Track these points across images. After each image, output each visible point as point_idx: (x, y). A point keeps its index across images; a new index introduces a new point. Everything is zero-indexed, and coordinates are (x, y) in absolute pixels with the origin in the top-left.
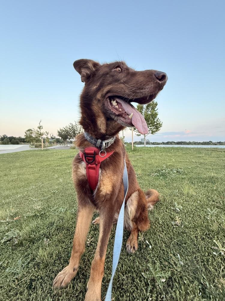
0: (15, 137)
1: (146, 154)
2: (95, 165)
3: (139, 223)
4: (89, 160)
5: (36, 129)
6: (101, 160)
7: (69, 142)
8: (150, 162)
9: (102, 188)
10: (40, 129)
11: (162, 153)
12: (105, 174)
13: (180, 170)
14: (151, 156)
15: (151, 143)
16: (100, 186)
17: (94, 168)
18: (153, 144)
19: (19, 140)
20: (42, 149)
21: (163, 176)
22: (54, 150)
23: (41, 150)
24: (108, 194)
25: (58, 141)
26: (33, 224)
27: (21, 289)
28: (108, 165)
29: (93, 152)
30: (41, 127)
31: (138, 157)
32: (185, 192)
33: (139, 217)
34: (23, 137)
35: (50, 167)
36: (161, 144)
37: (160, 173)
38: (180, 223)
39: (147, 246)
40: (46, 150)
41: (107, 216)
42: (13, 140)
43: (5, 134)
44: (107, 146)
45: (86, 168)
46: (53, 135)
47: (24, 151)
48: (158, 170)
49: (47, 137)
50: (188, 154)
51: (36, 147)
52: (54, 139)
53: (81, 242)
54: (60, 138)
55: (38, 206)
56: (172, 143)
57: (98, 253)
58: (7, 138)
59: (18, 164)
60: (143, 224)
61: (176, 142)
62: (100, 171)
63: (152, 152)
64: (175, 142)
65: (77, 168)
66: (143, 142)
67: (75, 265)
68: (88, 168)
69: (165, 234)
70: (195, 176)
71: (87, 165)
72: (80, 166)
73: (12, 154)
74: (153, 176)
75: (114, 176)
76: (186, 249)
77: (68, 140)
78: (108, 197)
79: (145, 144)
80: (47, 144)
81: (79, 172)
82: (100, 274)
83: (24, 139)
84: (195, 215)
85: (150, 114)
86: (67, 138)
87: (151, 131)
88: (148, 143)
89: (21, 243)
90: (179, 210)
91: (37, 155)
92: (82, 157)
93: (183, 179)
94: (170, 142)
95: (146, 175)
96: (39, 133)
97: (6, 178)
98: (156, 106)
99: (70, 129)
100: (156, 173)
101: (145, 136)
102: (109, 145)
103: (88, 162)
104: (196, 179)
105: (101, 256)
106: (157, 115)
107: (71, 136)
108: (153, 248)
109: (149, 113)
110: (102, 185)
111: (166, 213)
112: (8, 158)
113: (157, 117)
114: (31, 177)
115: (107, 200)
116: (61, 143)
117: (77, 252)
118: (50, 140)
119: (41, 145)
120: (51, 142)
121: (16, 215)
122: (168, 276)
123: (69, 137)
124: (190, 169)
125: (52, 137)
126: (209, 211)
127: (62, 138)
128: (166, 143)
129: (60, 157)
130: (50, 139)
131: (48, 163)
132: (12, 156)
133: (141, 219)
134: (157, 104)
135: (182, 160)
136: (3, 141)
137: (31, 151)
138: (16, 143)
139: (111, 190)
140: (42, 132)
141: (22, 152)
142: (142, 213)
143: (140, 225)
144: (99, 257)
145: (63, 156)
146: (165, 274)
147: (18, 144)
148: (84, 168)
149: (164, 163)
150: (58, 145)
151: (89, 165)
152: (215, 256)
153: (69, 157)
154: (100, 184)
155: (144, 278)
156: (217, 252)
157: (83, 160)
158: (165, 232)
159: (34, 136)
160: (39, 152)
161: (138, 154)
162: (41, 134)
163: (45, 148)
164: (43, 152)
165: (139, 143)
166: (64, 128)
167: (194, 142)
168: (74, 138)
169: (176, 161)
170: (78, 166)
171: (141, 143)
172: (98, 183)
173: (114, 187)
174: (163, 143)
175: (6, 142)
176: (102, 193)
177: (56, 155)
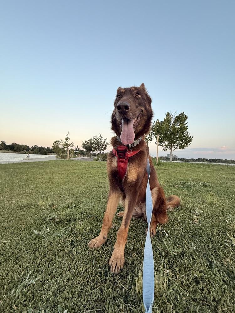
0: (44, 147)
1: (171, 169)
2: (125, 160)
3: (158, 215)
4: (120, 155)
5: (64, 140)
6: (129, 156)
7: (92, 155)
8: (175, 176)
9: (129, 176)
10: (67, 140)
11: (189, 168)
12: (132, 166)
13: (207, 183)
14: (177, 170)
15: (179, 159)
16: (128, 175)
17: (123, 162)
18: (181, 160)
19: (47, 151)
20: (68, 159)
21: (187, 188)
22: (78, 161)
23: (67, 161)
24: (134, 181)
25: (82, 153)
26: (68, 211)
27: (66, 245)
28: (135, 159)
29: (124, 149)
30: (68, 138)
31: (162, 171)
32: (208, 201)
33: (158, 209)
34: (51, 148)
35: (76, 174)
36: (191, 160)
37: (185, 185)
38: (197, 223)
39: (164, 234)
40: (71, 161)
41: (131, 197)
42: (42, 150)
43: (36, 145)
44: (133, 146)
45: (117, 162)
46: (78, 147)
47: (52, 161)
48: (183, 183)
49: (72, 149)
50: (220, 170)
51: (62, 157)
52: (78, 150)
53: (110, 218)
54: (84, 150)
55: (70, 201)
56: (204, 160)
57: (123, 224)
58: (38, 148)
59: (48, 170)
60: (162, 216)
61: (209, 159)
62: (128, 164)
63: (179, 167)
64: (207, 159)
65: (111, 161)
66: (169, 157)
67: (105, 235)
68: (119, 162)
69: (182, 229)
70: (222, 189)
71: (119, 159)
72: (113, 160)
73: (42, 162)
74: (177, 187)
75: (139, 168)
76: (200, 240)
77: (92, 152)
78: (134, 183)
79: (171, 159)
80: (72, 155)
81: (112, 164)
82: (124, 240)
83: (51, 150)
84: (215, 218)
85: (178, 128)
86: (91, 150)
87: (178, 146)
88: (175, 159)
89: (61, 221)
90: (199, 214)
91: (63, 165)
92: (115, 153)
93: (208, 191)
94: (201, 159)
95: (169, 186)
96: (66, 144)
97: (40, 180)
98: (186, 120)
99: (94, 142)
100: (180, 185)
101: (172, 151)
102: (135, 145)
103: (120, 157)
104: (224, 192)
105: (126, 226)
106: (187, 129)
107: (95, 148)
108: (169, 237)
109: (177, 126)
110: (129, 174)
111: (185, 215)
112: (39, 165)
113: (187, 131)
114: (61, 181)
115: (132, 186)
116: (85, 155)
117: (106, 225)
118: (75, 152)
119: (67, 156)
120: (75, 153)
121: (53, 205)
122: (180, 252)
123: (93, 149)
124: (218, 183)
125: (76, 149)
126: (229, 216)
127: (86, 150)
128: (196, 159)
129: (85, 167)
130: (74, 150)
131: (75, 171)
132: (42, 164)
133: (160, 211)
134: (187, 118)
135: (211, 176)
136: (33, 151)
137: (57, 160)
138: (44, 153)
139: (136, 178)
140: (68, 143)
141: (50, 161)
142: (161, 205)
143: (159, 217)
144: (124, 227)
145: (87, 166)
146: (177, 250)
147: (46, 154)
148: (116, 162)
149: (190, 177)
150: (82, 157)
151: (120, 159)
152: (227, 246)
153: (93, 167)
154: (127, 173)
155: (159, 251)
156: (229, 244)
157: (115, 156)
158: (182, 227)
159: (60, 146)
160: (65, 162)
161: (163, 168)
162: (68, 145)
163: (70, 159)
164: (68, 162)
165: (165, 159)
166: (89, 141)
167: (231, 160)
168: (98, 150)
169: (204, 176)
170: (112, 160)
171: (167, 159)
172: (126, 172)
173: (138, 176)
174: (193, 160)
175: (36, 152)
176: (129, 180)
177: (80, 165)
